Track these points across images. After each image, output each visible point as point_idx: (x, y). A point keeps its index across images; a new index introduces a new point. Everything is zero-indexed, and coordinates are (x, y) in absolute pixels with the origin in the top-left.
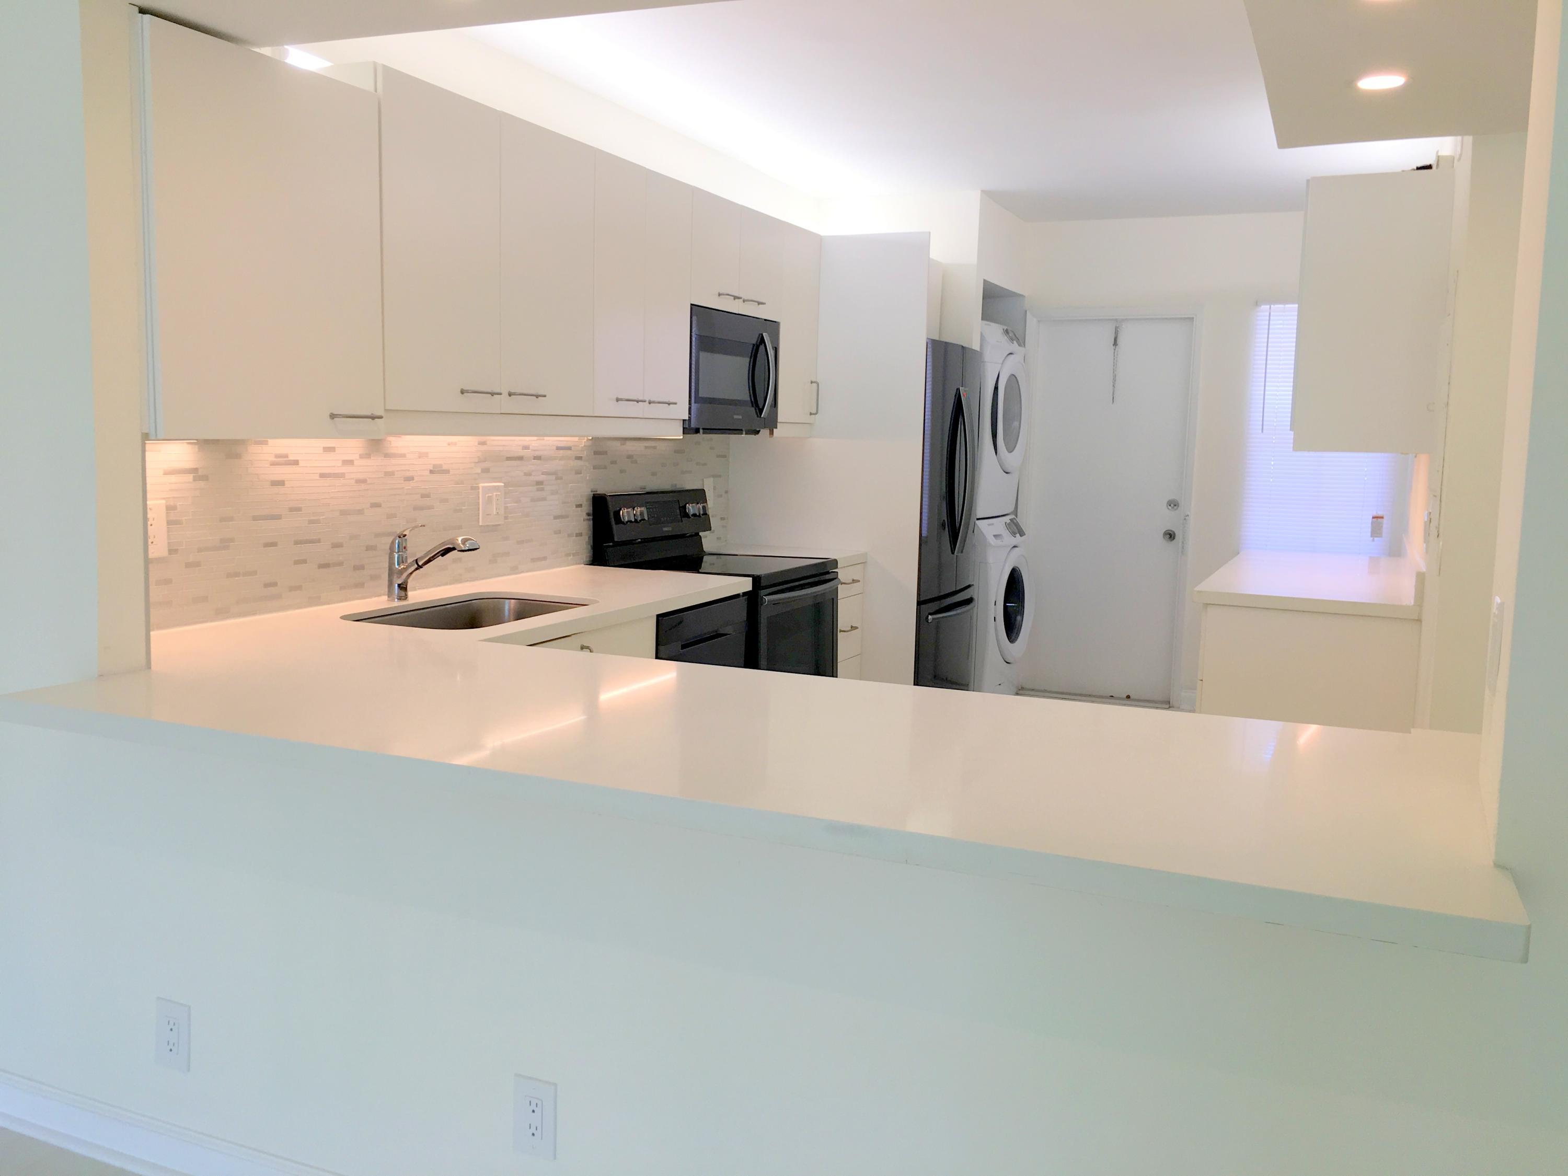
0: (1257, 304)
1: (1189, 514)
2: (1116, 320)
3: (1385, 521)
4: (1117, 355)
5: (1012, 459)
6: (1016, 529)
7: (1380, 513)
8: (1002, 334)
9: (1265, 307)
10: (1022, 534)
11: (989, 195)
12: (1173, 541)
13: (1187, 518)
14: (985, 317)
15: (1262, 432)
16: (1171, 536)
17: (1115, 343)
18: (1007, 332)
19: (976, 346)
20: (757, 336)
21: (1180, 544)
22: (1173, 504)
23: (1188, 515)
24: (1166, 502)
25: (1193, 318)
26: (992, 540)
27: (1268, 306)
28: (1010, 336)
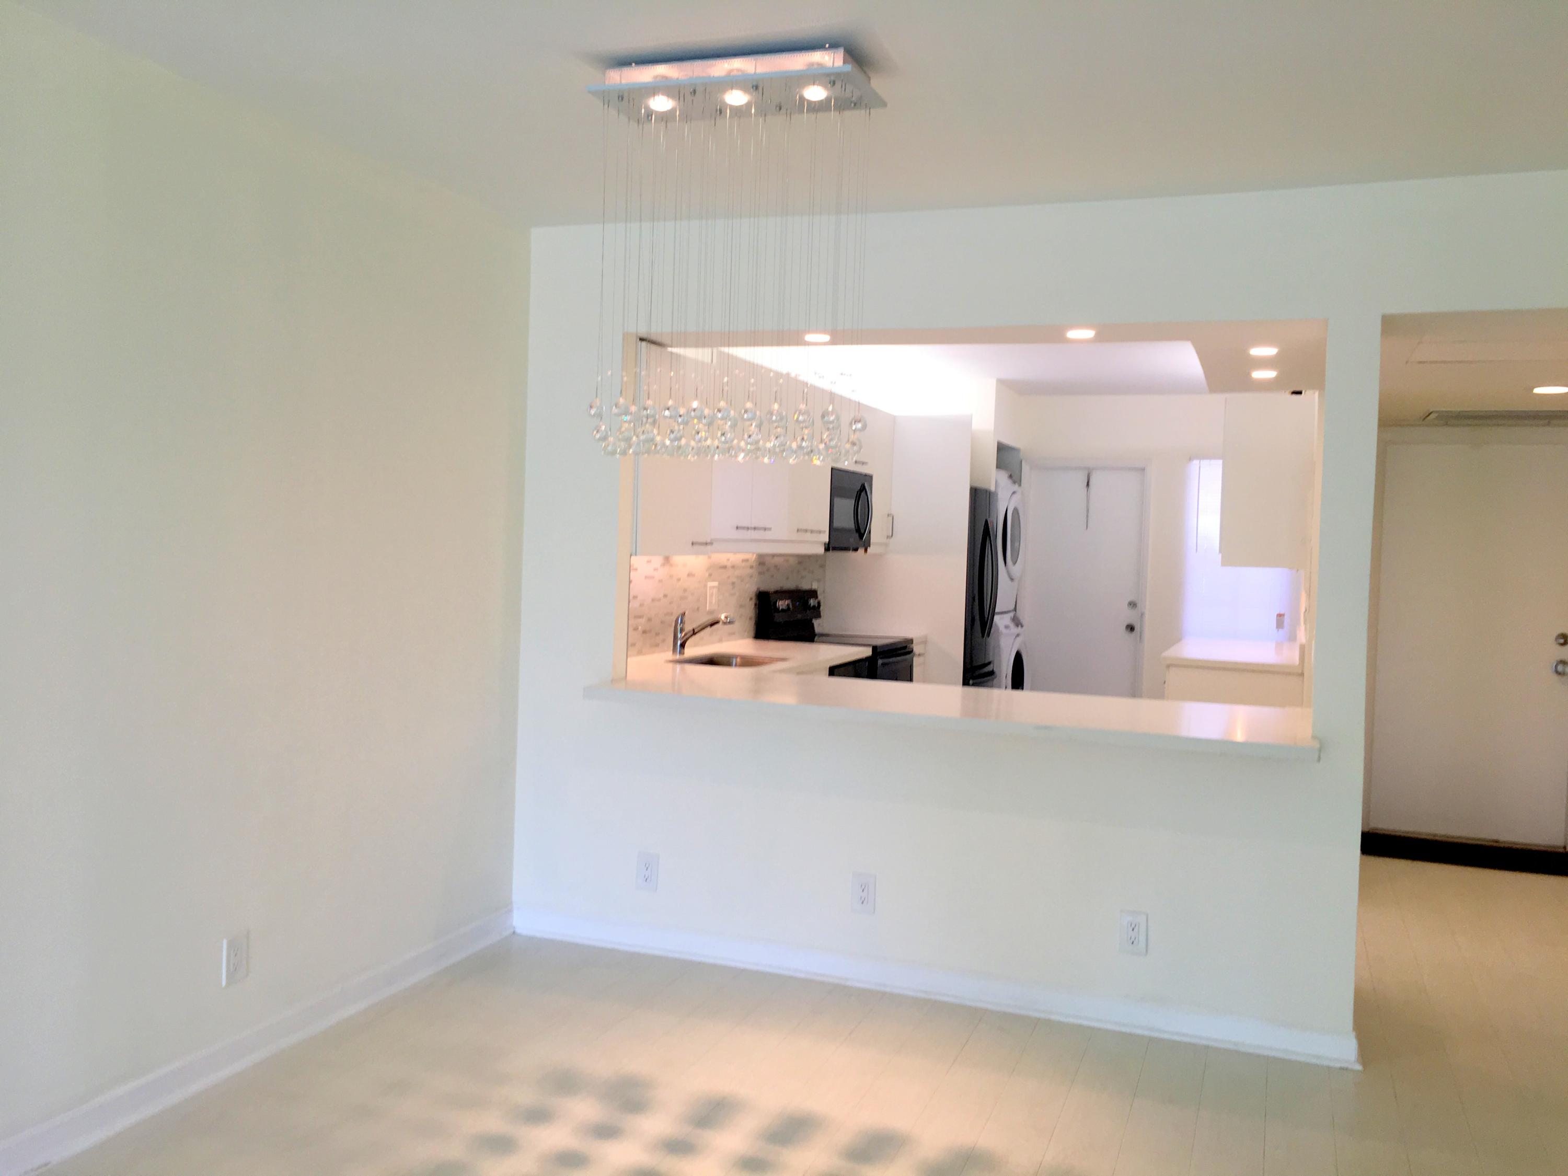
0: (1190, 459)
2: (1088, 468)
3: (1286, 617)
4: (1090, 494)
5: (1016, 569)
6: (1017, 622)
7: (1282, 612)
8: (1008, 478)
9: (1196, 462)
10: (1022, 626)
11: (1001, 382)
12: (1133, 632)
13: (1143, 614)
14: (999, 466)
15: (1196, 552)
16: (1131, 628)
17: (1088, 486)
18: (1011, 477)
19: (993, 489)
20: (860, 485)
21: (1139, 633)
22: (1133, 605)
23: (1144, 612)
24: (1127, 603)
25: (1145, 468)
26: (1002, 628)
27: (1199, 461)
28: (1013, 480)
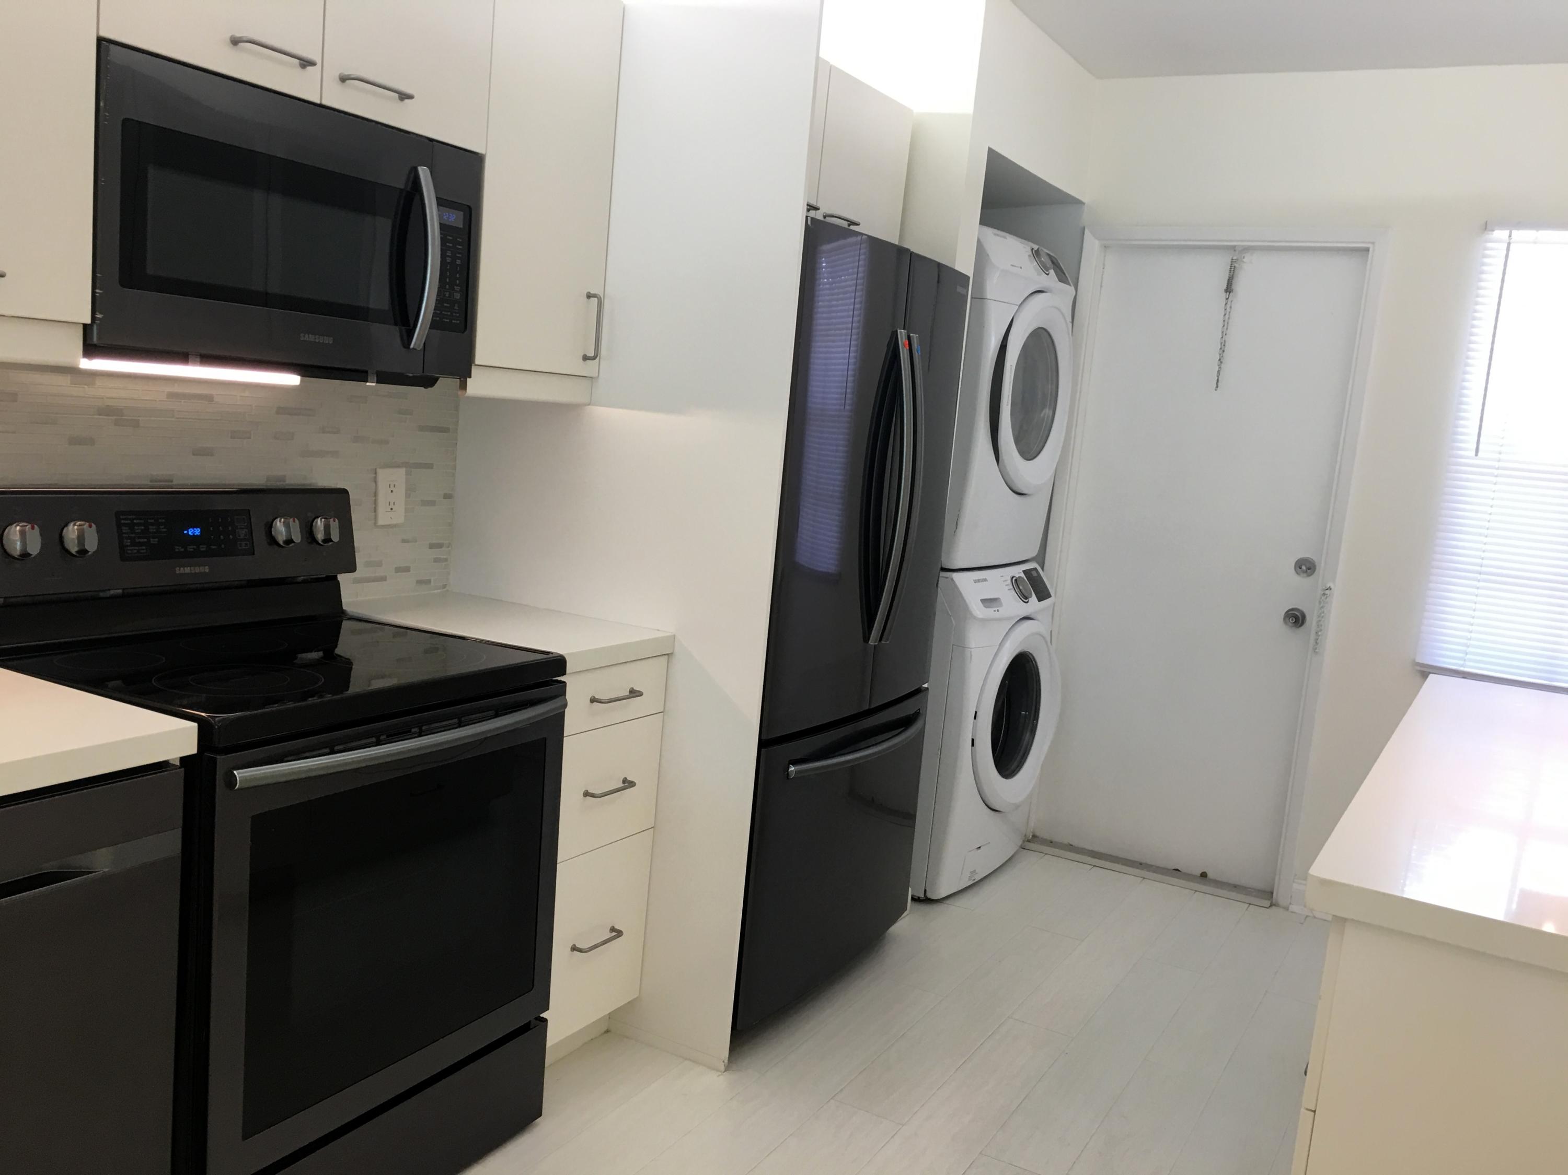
0: (1486, 227)
1: (1332, 587)
2: (1233, 248)
4: (1231, 307)
5: (1029, 469)
6: (1033, 587)
8: (1029, 256)
9: (1500, 234)
10: (1043, 595)
12: (1302, 627)
13: (1327, 592)
14: (991, 217)
15: (1476, 455)
16: (1296, 618)
17: (1229, 289)
18: (1036, 254)
21: (1313, 631)
22: (1306, 567)
23: (1330, 589)
24: (1294, 562)
25: (1367, 250)
26: (978, 610)
27: (1507, 232)
28: (1042, 262)
